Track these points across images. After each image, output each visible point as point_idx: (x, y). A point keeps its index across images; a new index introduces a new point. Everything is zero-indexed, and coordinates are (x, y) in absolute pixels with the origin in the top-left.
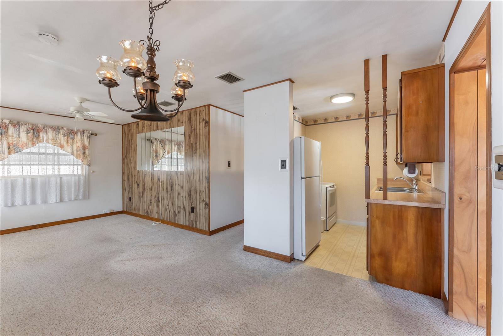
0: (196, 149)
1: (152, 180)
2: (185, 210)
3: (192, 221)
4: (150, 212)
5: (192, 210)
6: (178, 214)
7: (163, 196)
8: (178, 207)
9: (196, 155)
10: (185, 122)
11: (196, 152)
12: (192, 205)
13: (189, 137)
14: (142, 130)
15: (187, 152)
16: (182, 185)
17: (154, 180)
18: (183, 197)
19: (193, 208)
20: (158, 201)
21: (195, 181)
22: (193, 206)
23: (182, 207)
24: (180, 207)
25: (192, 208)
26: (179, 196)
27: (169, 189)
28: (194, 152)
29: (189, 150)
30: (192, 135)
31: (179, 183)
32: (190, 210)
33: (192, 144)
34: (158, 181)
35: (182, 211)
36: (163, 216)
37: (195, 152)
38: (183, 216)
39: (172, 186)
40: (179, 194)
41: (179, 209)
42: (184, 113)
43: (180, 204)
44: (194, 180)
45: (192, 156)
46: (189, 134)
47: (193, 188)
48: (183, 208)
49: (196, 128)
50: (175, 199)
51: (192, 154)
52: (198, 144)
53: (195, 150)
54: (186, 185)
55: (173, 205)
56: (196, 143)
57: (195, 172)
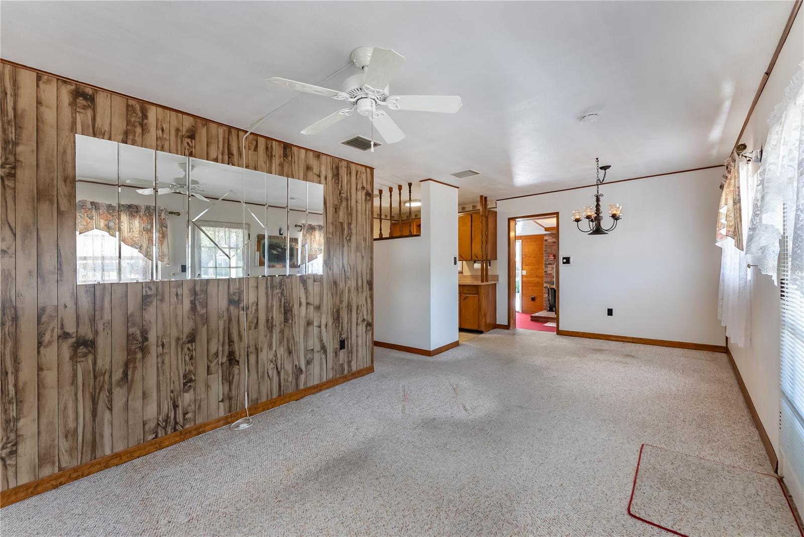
0: (350, 235)
1: (193, 308)
2: (325, 352)
3: (342, 365)
4: (185, 414)
5: (342, 345)
6: (306, 367)
7: (252, 343)
8: (307, 351)
9: (349, 244)
10: (326, 178)
11: (350, 240)
12: (341, 334)
13: (336, 210)
14: (126, 133)
15: (331, 236)
16: (317, 303)
17: (205, 305)
18: (320, 327)
19: (344, 340)
20: (232, 360)
21: (349, 291)
22: (343, 336)
23: (318, 347)
24: (313, 350)
25: (340, 341)
26: (310, 328)
27: (278, 317)
28: (346, 238)
29: (336, 233)
30: (342, 208)
31: (311, 300)
32: (338, 346)
33: (342, 224)
34: (228, 310)
35: (317, 357)
36: (254, 396)
37: (348, 238)
38: (321, 364)
39: (287, 312)
40: (309, 323)
41: (309, 356)
42: (323, 158)
43: (314, 343)
44: (347, 288)
45: (343, 246)
46: (336, 202)
47: (345, 303)
48: (319, 349)
49: (349, 195)
50: (296, 339)
51: (343, 242)
52: (353, 226)
53: (348, 236)
54: (328, 303)
55: (290, 352)
56: (350, 224)
57: (348, 274)
